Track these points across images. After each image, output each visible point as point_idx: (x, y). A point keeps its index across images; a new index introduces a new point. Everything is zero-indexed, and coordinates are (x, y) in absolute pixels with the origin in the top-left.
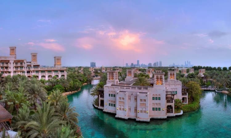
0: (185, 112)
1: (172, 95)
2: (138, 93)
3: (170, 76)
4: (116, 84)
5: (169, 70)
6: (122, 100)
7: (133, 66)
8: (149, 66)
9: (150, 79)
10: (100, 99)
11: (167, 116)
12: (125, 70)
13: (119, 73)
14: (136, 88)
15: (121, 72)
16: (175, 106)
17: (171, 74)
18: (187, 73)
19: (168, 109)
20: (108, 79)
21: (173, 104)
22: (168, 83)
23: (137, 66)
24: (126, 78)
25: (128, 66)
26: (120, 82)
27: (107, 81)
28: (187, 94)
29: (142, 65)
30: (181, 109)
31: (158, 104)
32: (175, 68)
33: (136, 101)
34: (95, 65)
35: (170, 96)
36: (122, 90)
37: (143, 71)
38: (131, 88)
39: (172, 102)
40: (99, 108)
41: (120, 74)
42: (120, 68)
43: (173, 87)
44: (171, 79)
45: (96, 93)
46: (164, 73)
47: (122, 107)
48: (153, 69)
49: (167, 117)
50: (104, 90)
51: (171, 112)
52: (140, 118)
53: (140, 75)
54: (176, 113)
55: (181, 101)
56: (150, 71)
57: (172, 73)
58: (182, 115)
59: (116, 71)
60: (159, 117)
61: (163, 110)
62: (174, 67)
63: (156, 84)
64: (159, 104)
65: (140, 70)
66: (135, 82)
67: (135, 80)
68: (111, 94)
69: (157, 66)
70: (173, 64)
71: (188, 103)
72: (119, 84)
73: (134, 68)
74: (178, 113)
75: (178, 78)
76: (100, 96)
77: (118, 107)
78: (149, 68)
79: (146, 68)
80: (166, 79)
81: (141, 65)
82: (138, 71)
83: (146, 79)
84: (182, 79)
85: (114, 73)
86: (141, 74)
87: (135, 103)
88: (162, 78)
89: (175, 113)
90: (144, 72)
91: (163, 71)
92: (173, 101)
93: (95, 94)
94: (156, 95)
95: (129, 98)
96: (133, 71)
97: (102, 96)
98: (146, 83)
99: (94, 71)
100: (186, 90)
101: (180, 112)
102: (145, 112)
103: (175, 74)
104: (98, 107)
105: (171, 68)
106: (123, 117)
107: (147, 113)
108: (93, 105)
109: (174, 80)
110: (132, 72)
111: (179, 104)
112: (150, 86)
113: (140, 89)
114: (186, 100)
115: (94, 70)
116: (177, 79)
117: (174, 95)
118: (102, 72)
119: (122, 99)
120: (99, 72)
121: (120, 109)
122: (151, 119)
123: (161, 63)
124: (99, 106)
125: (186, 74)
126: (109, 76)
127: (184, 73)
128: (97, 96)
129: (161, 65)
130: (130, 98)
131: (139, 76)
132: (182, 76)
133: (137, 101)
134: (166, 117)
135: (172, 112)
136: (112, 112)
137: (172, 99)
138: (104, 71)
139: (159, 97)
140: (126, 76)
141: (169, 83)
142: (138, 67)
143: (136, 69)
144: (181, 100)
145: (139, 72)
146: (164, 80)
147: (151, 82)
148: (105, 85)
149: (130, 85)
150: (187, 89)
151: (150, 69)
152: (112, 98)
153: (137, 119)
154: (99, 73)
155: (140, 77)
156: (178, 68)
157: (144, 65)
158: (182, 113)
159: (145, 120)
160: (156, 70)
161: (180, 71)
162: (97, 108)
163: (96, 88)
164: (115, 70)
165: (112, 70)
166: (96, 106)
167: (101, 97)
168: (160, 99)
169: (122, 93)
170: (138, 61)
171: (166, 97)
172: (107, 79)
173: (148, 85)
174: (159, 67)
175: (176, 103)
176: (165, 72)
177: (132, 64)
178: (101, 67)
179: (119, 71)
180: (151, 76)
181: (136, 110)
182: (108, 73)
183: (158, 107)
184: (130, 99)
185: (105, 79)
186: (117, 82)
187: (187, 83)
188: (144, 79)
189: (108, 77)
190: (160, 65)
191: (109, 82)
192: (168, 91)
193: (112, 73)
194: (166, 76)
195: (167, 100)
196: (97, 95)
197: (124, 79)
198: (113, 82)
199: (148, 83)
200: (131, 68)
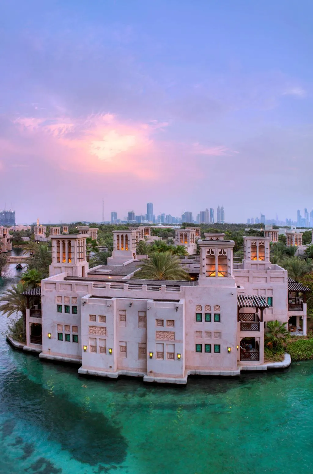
0: (299, 360)
1: (257, 308)
2: (152, 301)
3: (250, 250)
4: (79, 275)
5: (246, 232)
6: (99, 323)
7: (134, 221)
8: (185, 221)
9: (188, 260)
10: (30, 320)
11: (241, 368)
12: (108, 234)
13: (88, 240)
14: (145, 286)
15: (95, 237)
16: (266, 340)
17: (254, 247)
18: (304, 243)
19: (244, 349)
20: (55, 261)
21: (259, 335)
22: (243, 272)
23: (146, 222)
24: (110, 255)
25: (118, 221)
26: (92, 269)
27: (51, 267)
28: (305, 306)
29: (162, 217)
30: (286, 350)
31: (213, 334)
32: (267, 229)
33: (142, 324)
34: (13, 221)
35: (253, 311)
36: (98, 292)
37: (165, 236)
38: (126, 285)
39: (259, 330)
40: (25, 347)
41: (92, 244)
42: (93, 225)
43: (262, 283)
44: (255, 260)
45: (17, 302)
46: (232, 242)
47: (99, 344)
48: (197, 231)
49: (242, 372)
50: (42, 294)
51: (253, 356)
52: (156, 375)
53: (155, 246)
54: (270, 361)
55: (287, 326)
56: (189, 235)
57: (258, 241)
58: (287, 368)
59: (79, 236)
60: (216, 372)
61: (229, 352)
62: (262, 226)
63: (206, 274)
64: (217, 335)
65: (155, 232)
66: (140, 269)
67: (140, 261)
68: (63, 304)
69: (209, 222)
70: (259, 218)
71: (308, 332)
72: (88, 274)
73: (136, 226)
74: (275, 361)
75: (277, 257)
76: (28, 311)
77: (85, 342)
78: (185, 225)
79: (173, 227)
80: (239, 260)
81: (159, 217)
82: (149, 236)
83: (176, 259)
84: (289, 260)
85: (72, 242)
86: (157, 243)
87: (141, 331)
88: (226, 257)
89: (266, 360)
90: (170, 238)
91: (230, 236)
92: (262, 325)
93: (12, 308)
94: (208, 306)
95: (120, 315)
96: (132, 235)
97: (37, 312)
98: (175, 273)
99: (9, 236)
100: (300, 294)
101: (281, 359)
102: (172, 355)
103: (267, 245)
104: (22, 345)
105: (255, 229)
106: (102, 372)
107: (179, 359)
108: (8, 341)
109: (263, 262)
110: (131, 237)
111: (280, 335)
112: (188, 279)
113: (156, 288)
114: (301, 326)
115: (11, 234)
116: (274, 261)
117: (262, 309)
118: (36, 239)
119: (98, 318)
120: (26, 239)
121: (94, 348)
122: (190, 377)
123: (221, 212)
124: (26, 344)
125: (302, 248)
126: (58, 252)
127: (294, 245)
128: (20, 313)
129: (223, 218)
130: (125, 316)
131: (153, 250)
132: (290, 253)
133: (145, 326)
134: (237, 371)
135: (258, 359)
136: (67, 359)
137: (258, 320)
138: (40, 236)
139: (217, 312)
140: (112, 249)
141: (249, 272)
142: (151, 223)
143: (142, 228)
144: (284, 324)
145: (153, 239)
146: (231, 263)
147: (192, 268)
148: (45, 277)
149: (124, 278)
150: (303, 292)
151: (188, 228)
152: (68, 318)
153: (147, 378)
154: (25, 244)
155: (156, 253)
156: (275, 228)
157: (169, 217)
158: (287, 361)
159: (171, 380)
160: (208, 232)
161: (283, 239)
162: (19, 350)
163: (15, 289)
164: (77, 232)
165: (67, 232)
166: (17, 344)
167: (32, 315)
168: (218, 318)
169: (98, 302)
170: (149, 207)
171: (239, 314)
172: (50, 261)
173: (182, 276)
174: (216, 224)
175: (270, 332)
176: (235, 239)
177: (131, 215)
178: (33, 226)
179: (87, 236)
180: (190, 250)
181: (143, 351)
182: (54, 243)
183: (212, 342)
184: (124, 318)
185: (46, 260)
186: (83, 267)
187: (304, 273)
188: (168, 259)
189: (55, 255)
190: (218, 218)
191: (56, 270)
192: (246, 295)
193: (66, 243)
194: (239, 252)
195: (241, 324)
196: (18, 309)
197: (104, 260)
198: (70, 270)
199: (182, 272)
200: (128, 225)
